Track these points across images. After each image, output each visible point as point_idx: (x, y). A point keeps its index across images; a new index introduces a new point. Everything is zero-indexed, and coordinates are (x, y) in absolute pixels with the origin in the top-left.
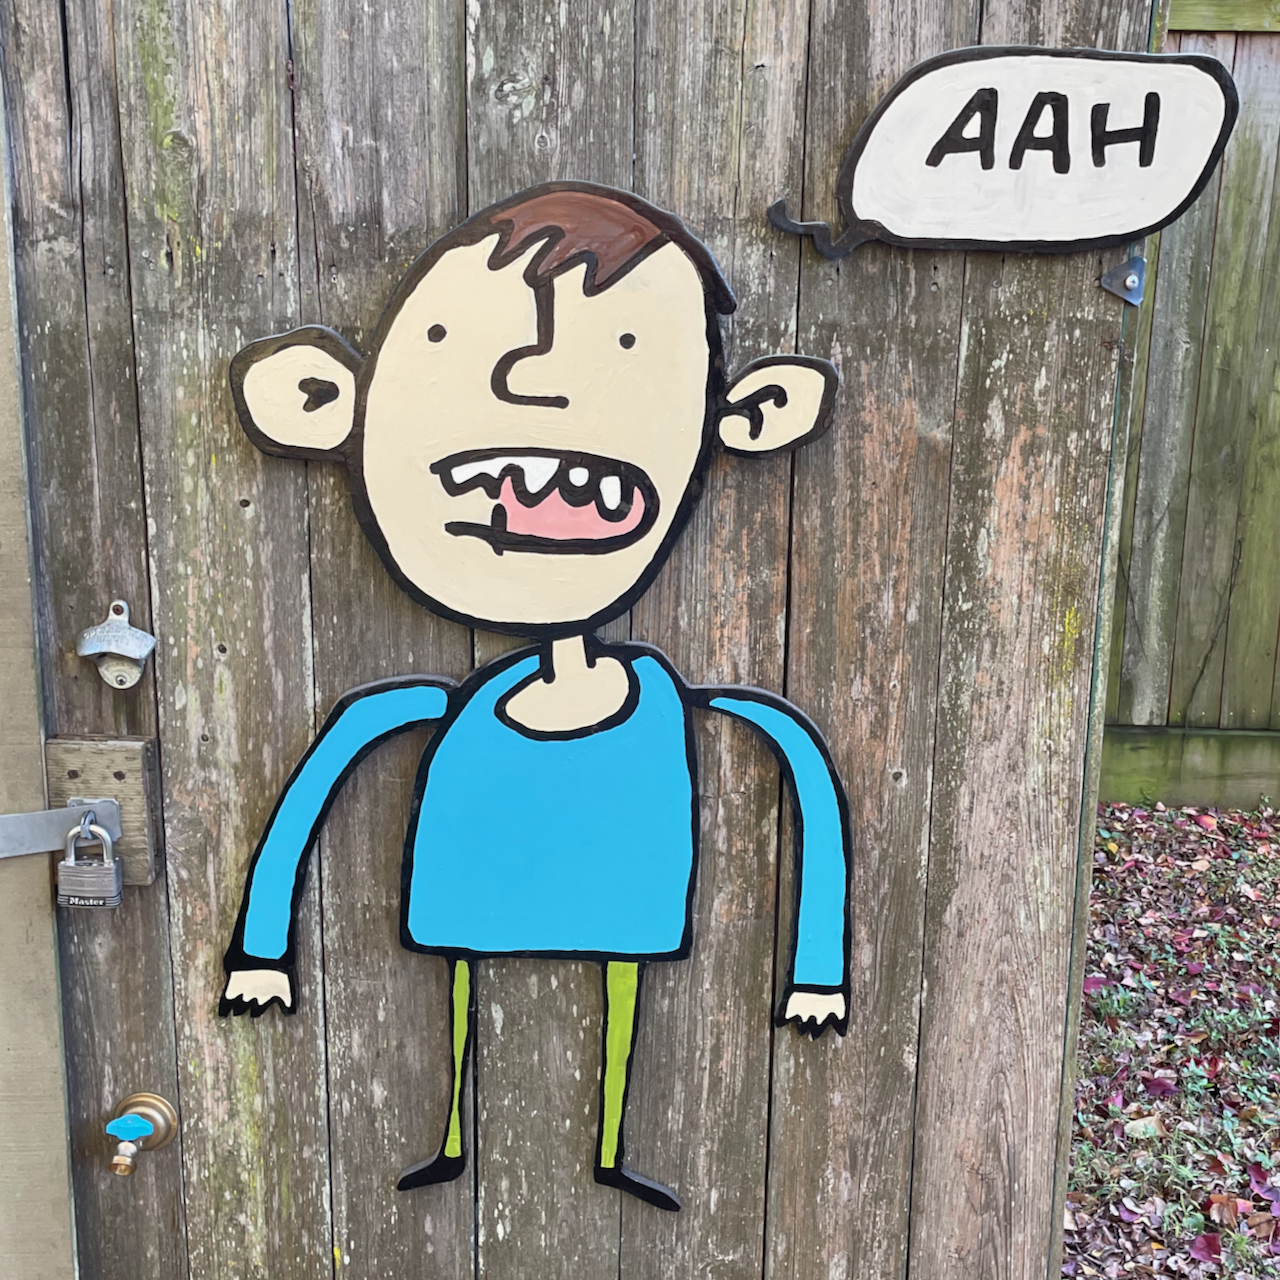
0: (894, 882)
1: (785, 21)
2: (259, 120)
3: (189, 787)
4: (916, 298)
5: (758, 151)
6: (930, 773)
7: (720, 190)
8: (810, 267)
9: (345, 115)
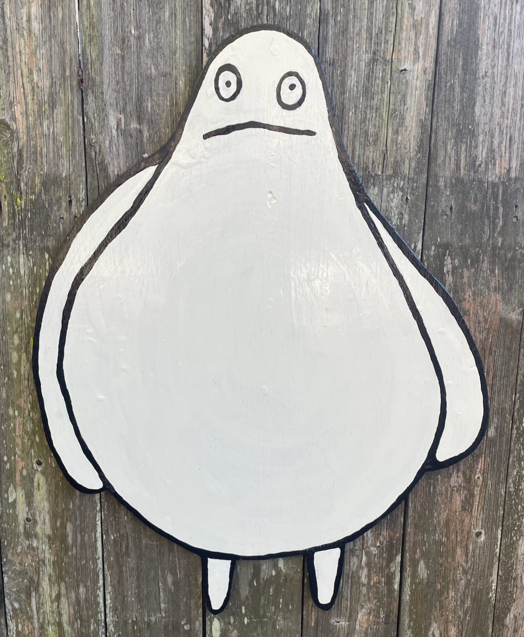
0: (474, 600)
1: (421, 38)
2: (59, 111)
3: (19, 551)
4: (503, 227)
5: (400, 129)
6: (500, 532)
7: (373, 156)
8: (433, 207)
9: (119, 107)
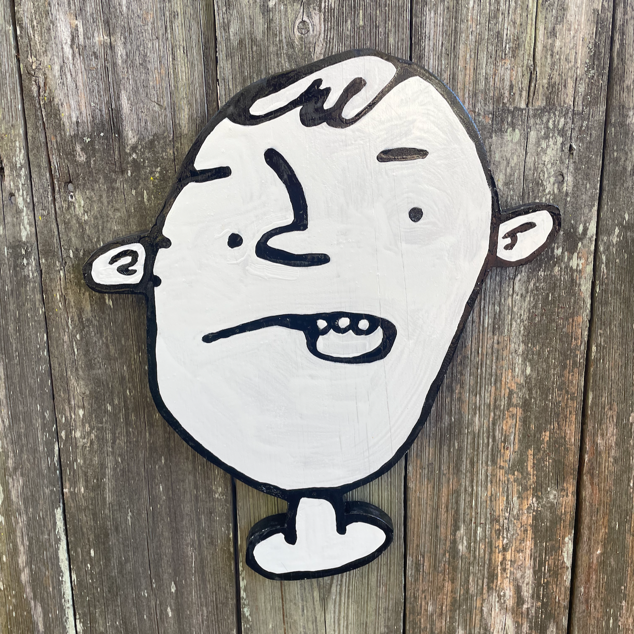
7: (511, 76)
8: (617, 161)
9: (73, 7)
